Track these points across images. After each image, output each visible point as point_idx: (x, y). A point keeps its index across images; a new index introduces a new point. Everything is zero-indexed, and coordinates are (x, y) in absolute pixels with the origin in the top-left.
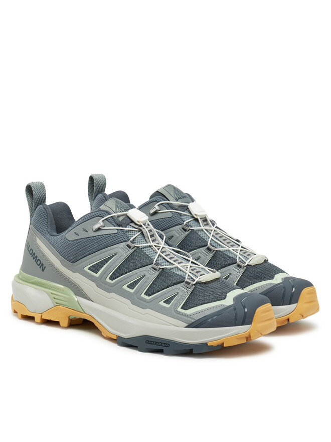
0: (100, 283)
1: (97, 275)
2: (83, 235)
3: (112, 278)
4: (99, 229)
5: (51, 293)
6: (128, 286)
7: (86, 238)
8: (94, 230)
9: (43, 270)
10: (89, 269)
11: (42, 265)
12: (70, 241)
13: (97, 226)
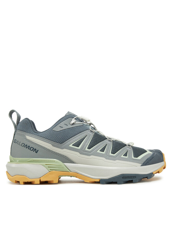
0: (82, 152)
1: (79, 148)
2: (65, 127)
3: (89, 148)
4: (73, 124)
5: (46, 165)
6: (100, 151)
7: (68, 129)
8: (71, 124)
9: (36, 152)
10: (73, 145)
11: (35, 149)
12: (57, 131)
13: (72, 122)
